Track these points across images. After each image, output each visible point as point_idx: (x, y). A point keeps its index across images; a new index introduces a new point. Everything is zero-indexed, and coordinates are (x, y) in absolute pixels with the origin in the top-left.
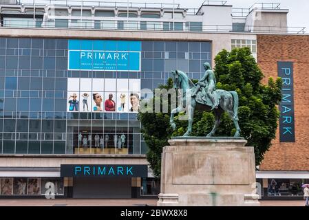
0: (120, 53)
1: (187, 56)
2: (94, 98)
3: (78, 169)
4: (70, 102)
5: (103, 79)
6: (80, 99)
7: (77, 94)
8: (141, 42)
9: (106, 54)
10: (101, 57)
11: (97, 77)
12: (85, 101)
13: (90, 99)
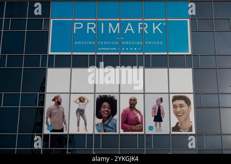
0: (150, 23)
10: (114, 29)
12: (81, 112)
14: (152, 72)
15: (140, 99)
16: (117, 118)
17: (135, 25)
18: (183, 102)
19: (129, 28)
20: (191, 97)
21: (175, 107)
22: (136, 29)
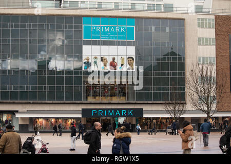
0: (120, 28)
1: (168, 29)
2: (102, 60)
3: (94, 112)
4: (85, 63)
5: (108, 46)
6: (92, 61)
7: (90, 57)
8: (135, 19)
9: (110, 28)
10: (107, 30)
11: (104, 45)
12: (95, 63)
13: (99, 60)
14: (120, 47)
15: (116, 58)
16: (108, 64)
17: (114, 28)
18: (131, 59)
19: (112, 29)
20: (134, 58)
21: (128, 61)
22: (115, 29)
